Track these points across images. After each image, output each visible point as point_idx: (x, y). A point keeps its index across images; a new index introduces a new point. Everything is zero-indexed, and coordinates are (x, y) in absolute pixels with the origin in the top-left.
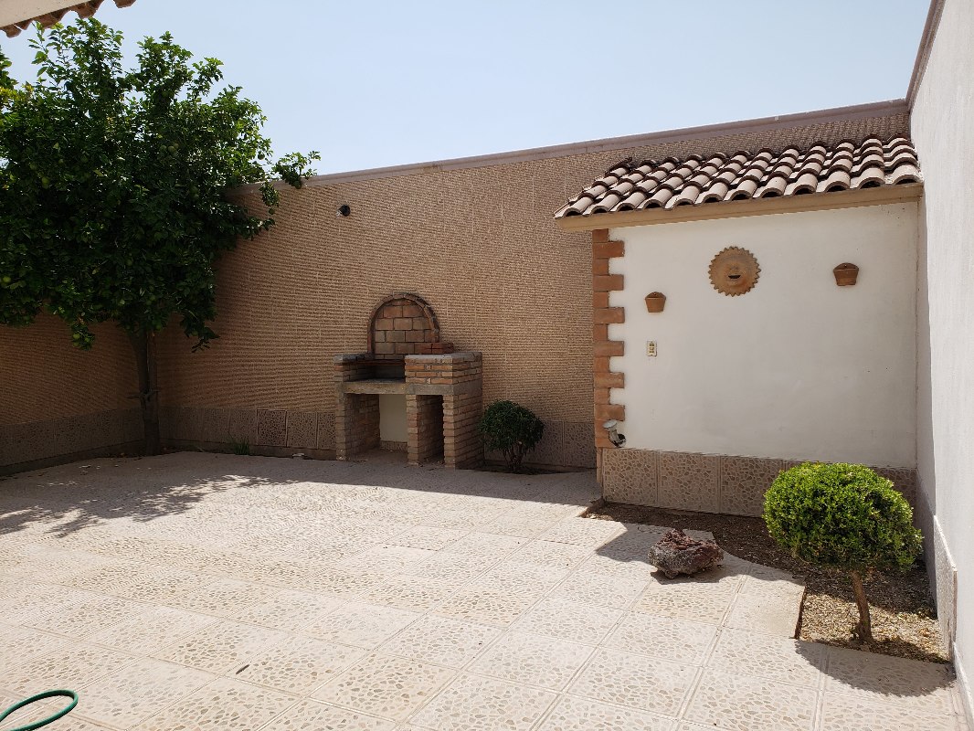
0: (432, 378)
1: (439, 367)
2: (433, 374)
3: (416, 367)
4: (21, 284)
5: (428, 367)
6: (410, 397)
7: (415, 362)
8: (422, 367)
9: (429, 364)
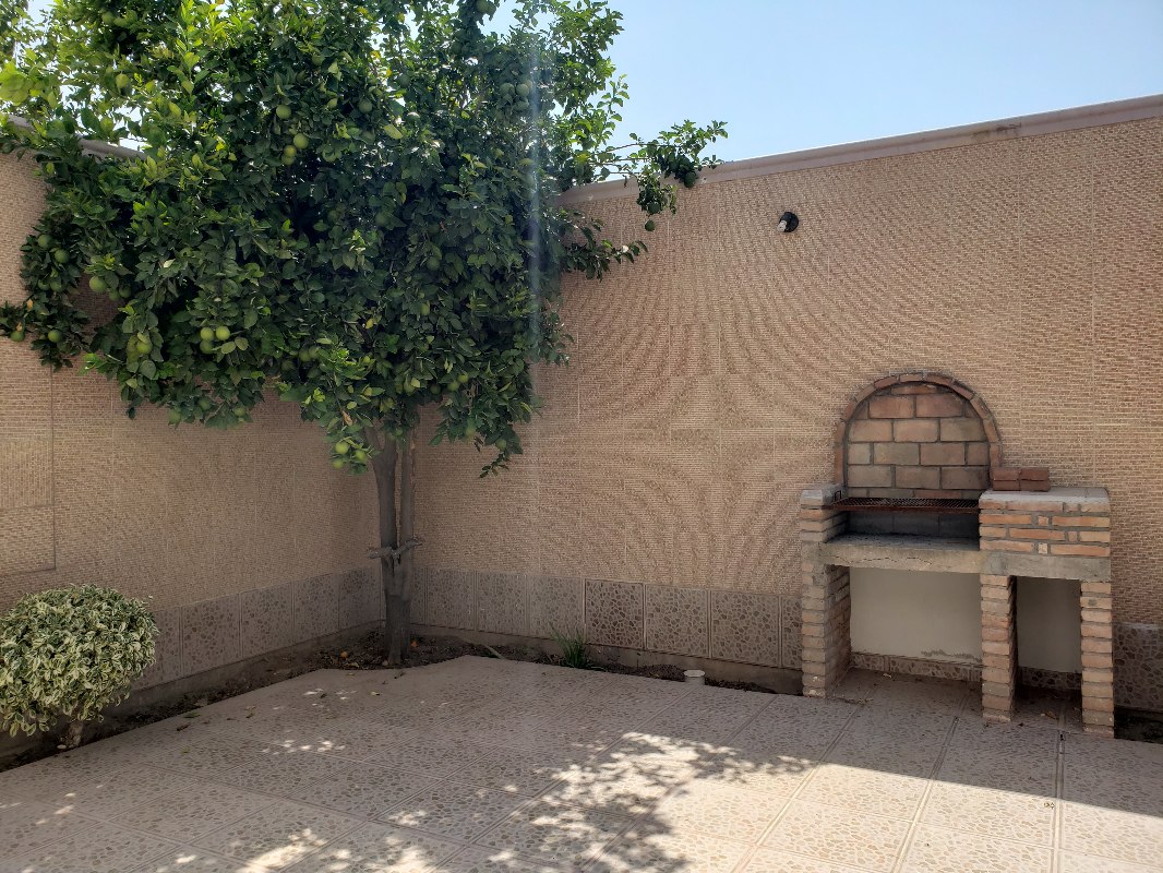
0: (1050, 543)
1: (1076, 521)
2: (1059, 535)
3: (1008, 518)
4: (242, 344)
5: (1042, 520)
6: (993, 580)
7: (1007, 509)
8: (1025, 520)
9: (1043, 513)
